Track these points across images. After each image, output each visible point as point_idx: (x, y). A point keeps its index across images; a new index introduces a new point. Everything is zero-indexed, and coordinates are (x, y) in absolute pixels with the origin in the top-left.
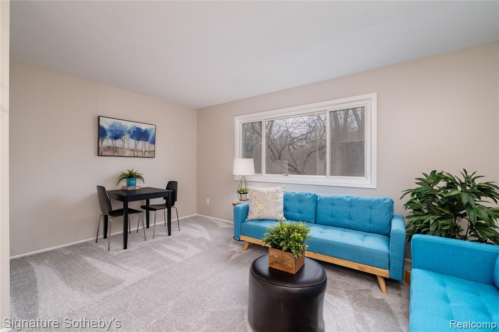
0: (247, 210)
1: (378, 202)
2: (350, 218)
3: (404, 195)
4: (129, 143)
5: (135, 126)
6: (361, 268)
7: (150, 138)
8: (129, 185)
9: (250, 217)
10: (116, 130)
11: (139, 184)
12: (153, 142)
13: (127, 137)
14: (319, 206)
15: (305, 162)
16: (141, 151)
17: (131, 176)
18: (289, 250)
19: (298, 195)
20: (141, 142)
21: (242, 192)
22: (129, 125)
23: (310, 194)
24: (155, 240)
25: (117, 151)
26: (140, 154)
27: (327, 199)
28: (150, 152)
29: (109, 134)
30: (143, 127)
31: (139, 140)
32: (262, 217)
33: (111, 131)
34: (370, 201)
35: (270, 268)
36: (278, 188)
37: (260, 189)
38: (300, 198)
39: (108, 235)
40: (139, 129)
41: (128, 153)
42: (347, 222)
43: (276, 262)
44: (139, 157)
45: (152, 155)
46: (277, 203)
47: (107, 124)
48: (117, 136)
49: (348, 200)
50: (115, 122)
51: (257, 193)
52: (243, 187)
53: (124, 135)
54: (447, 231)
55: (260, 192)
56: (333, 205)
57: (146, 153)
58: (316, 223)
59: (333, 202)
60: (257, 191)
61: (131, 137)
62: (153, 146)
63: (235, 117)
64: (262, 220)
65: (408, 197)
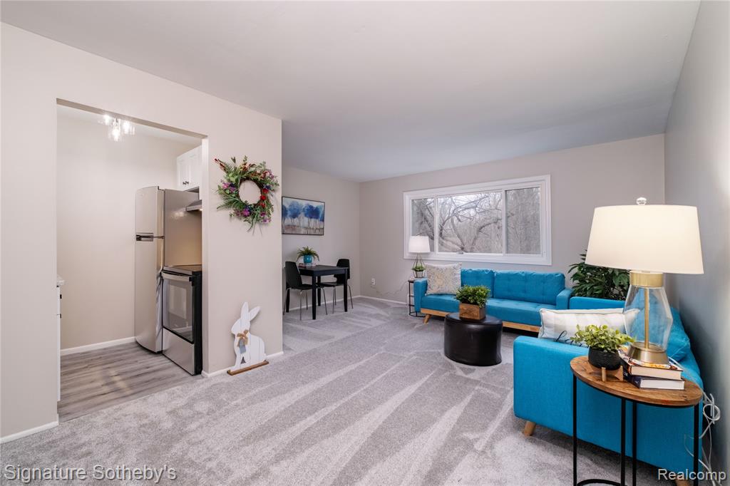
0: (426, 284)
1: (551, 276)
2: (525, 291)
3: (572, 269)
4: (304, 221)
5: (308, 204)
6: (533, 329)
7: (320, 216)
8: (306, 262)
9: (429, 292)
10: (295, 209)
11: (315, 262)
12: (323, 220)
13: (302, 215)
14: (496, 281)
15: (475, 239)
16: (313, 229)
17: (307, 253)
18: (475, 303)
19: (475, 271)
20: (313, 220)
21: (418, 270)
22: (304, 204)
23: (487, 271)
24: (335, 314)
25: (294, 229)
26: (312, 232)
27: (502, 275)
28: (319, 229)
29: (289, 213)
30: (315, 205)
31: (311, 218)
32: (442, 292)
33: (290, 210)
34: (544, 275)
35: (461, 318)
36: (456, 265)
37: (439, 265)
38: (477, 276)
39: (290, 310)
40: (311, 207)
41: (303, 231)
42: (522, 295)
43: (465, 313)
44: (310, 235)
45: (320, 232)
46: (456, 278)
47: (288, 203)
48: (295, 216)
49: (523, 275)
50: (293, 202)
51: (435, 269)
52: (419, 265)
53: (299, 214)
54: (600, 294)
55: (438, 269)
56: (509, 280)
57: (317, 231)
58: (493, 297)
59: (508, 277)
60: (434, 268)
61: (306, 215)
62: (322, 223)
63: (405, 193)
64: (441, 295)
65: (576, 270)
